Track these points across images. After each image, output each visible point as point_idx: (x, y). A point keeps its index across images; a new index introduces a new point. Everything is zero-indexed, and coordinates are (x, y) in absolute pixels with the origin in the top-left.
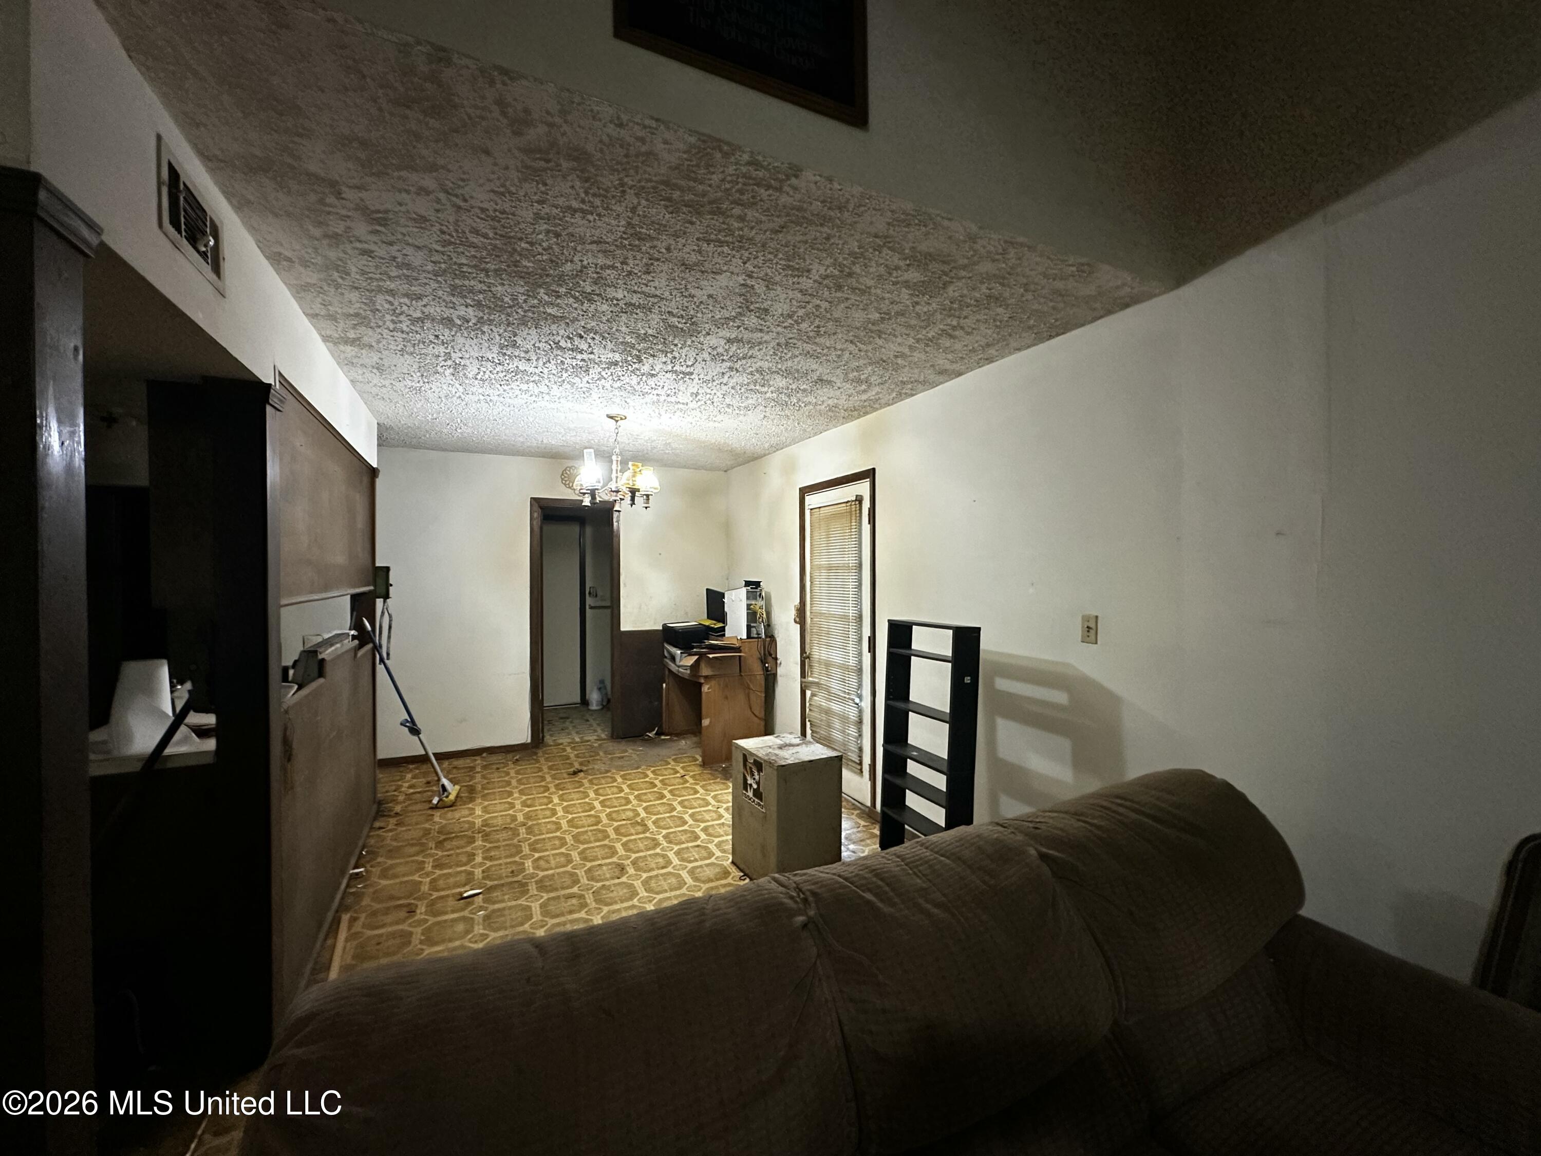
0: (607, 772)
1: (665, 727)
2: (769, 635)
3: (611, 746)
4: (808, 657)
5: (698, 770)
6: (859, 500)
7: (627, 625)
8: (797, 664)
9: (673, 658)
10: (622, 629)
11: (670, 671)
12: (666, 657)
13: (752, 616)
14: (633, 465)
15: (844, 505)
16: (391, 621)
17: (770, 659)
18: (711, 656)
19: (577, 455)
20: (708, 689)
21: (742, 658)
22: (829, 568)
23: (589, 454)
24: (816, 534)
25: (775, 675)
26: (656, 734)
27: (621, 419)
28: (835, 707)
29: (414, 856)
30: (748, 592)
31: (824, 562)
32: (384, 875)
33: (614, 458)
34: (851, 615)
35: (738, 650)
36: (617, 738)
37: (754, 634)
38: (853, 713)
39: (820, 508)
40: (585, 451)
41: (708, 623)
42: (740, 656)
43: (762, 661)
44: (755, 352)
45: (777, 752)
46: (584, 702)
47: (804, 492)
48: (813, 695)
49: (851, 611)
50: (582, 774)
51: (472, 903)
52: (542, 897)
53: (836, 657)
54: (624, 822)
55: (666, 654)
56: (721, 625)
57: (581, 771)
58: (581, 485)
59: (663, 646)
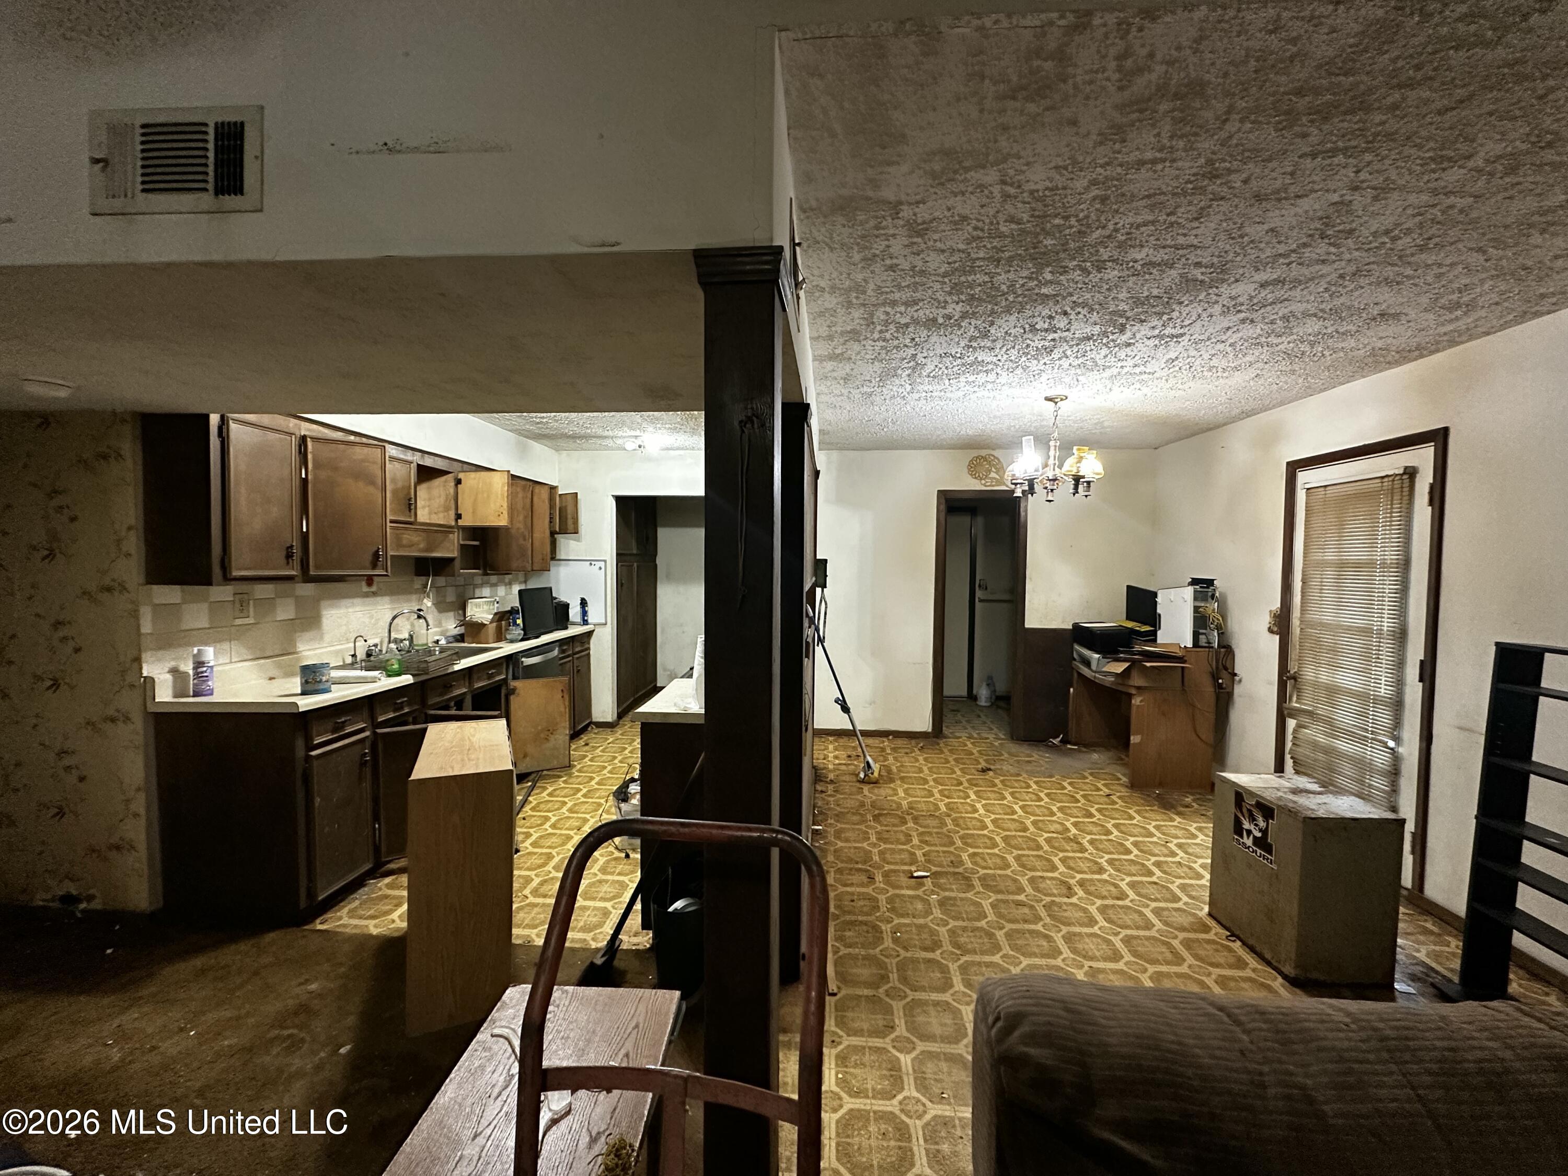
0: (1019, 775)
1: (1073, 735)
2: (1225, 644)
3: (1014, 747)
4: (1294, 678)
5: (1124, 792)
6: (1411, 473)
7: (1032, 621)
8: (1270, 683)
9: (1087, 663)
10: (1027, 626)
11: (1080, 675)
12: (1075, 660)
13: (1201, 621)
14: (1079, 450)
15: (1378, 481)
16: (826, 608)
17: (1224, 673)
18: (1148, 664)
19: (1013, 444)
20: (1141, 701)
21: (1186, 671)
22: (1342, 565)
23: (1028, 442)
24: (1317, 522)
25: (1230, 696)
26: (1061, 741)
27: (1062, 400)
28: (1343, 745)
29: (857, 824)
30: (1195, 591)
31: (1330, 556)
32: (838, 834)
33: (1052, 443)
34: (1385, 629)
35: (1181, 659)
36: (1017, 740)
37: (1203, 640)
38: (1381, 759)
39: (1326, 486)
40: (1024, 439)
41: (1130, 624)
42: (1183, 668)
43: (1213, 676)
44: (1297, 293)
45: (1291, 797)
46: (972, 697)
47: (1294, 467)
48: (1299, 726)
49: (1386, 624)
50: (991, 773)
51: (923, 885)
52: (990, 897)
53: (1348, 679)
54: (1055, 835)
55: (1075, 656)
56: (1148, 628)
57: (990, 769)
58: (1014, 475)
59: (1072, 647)
